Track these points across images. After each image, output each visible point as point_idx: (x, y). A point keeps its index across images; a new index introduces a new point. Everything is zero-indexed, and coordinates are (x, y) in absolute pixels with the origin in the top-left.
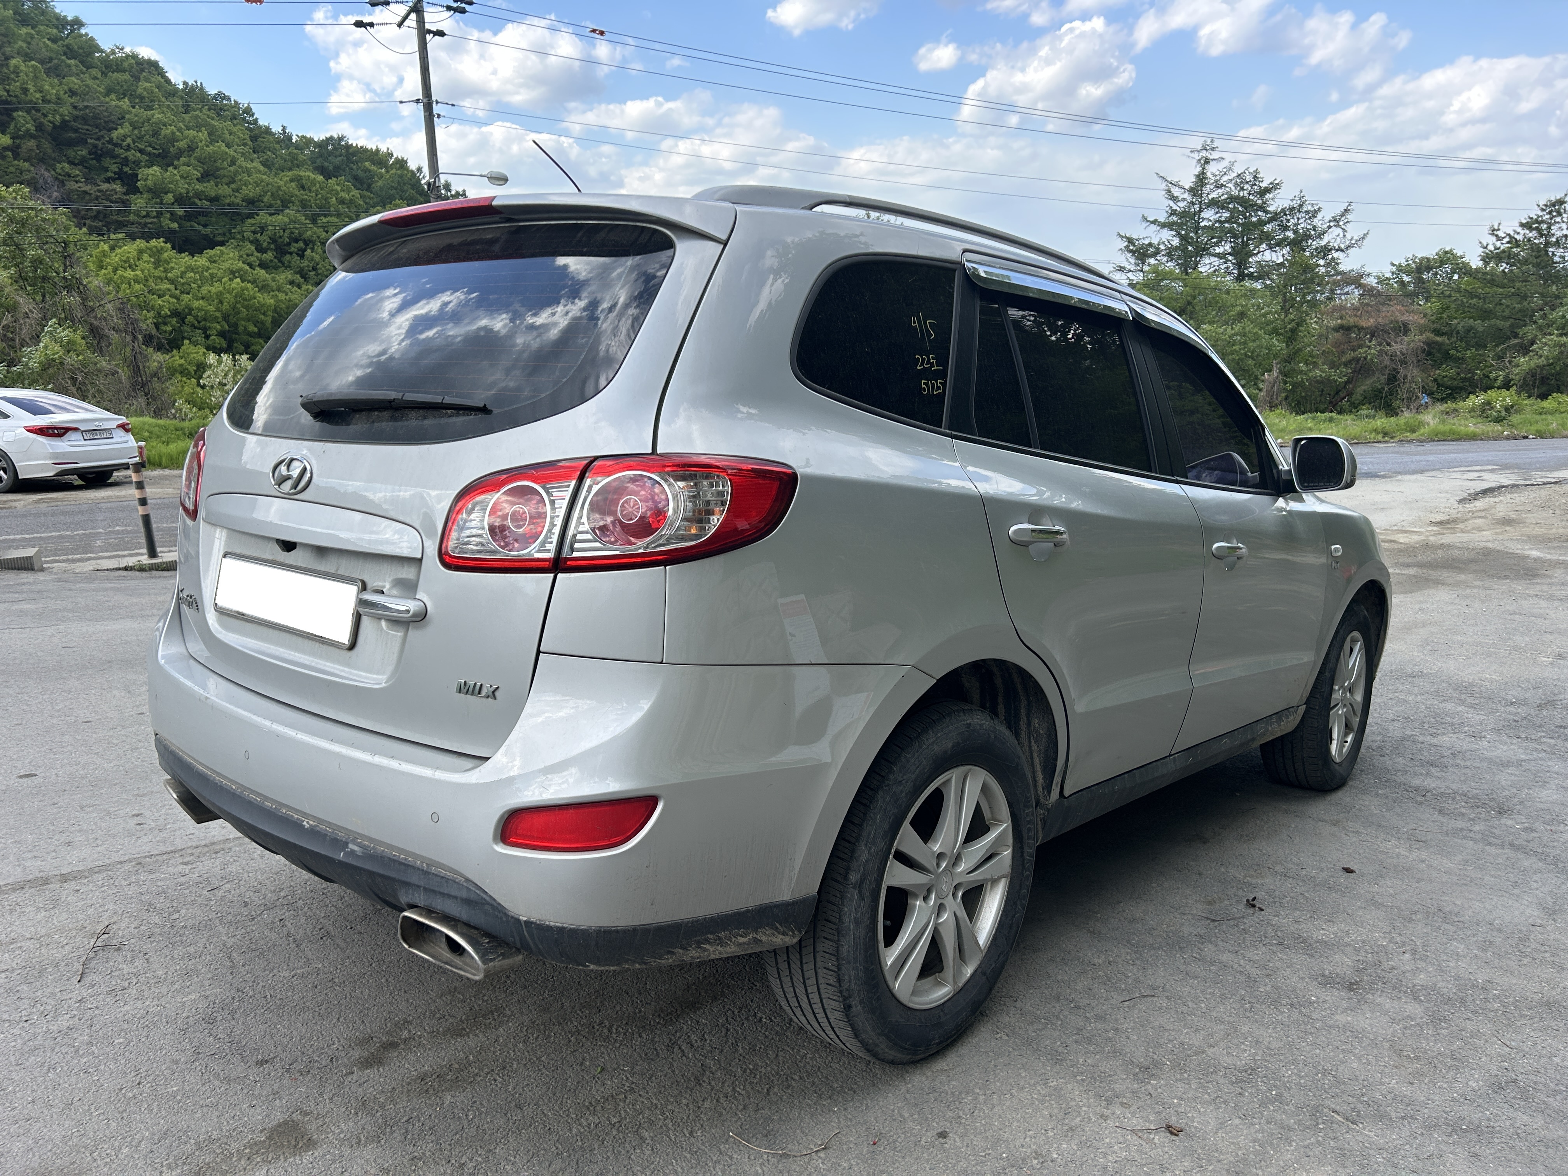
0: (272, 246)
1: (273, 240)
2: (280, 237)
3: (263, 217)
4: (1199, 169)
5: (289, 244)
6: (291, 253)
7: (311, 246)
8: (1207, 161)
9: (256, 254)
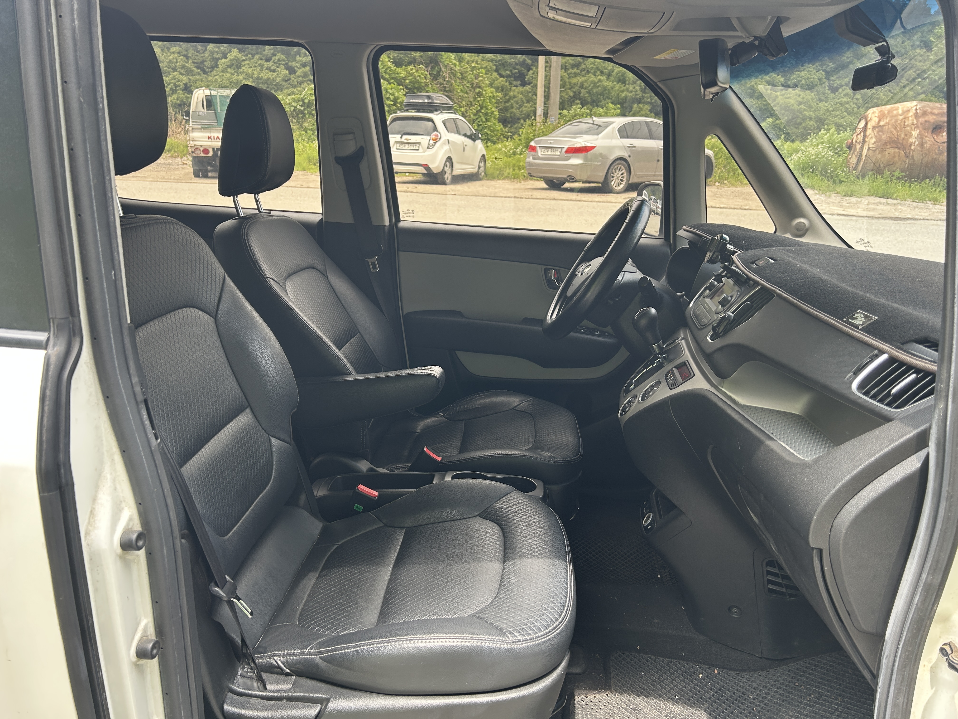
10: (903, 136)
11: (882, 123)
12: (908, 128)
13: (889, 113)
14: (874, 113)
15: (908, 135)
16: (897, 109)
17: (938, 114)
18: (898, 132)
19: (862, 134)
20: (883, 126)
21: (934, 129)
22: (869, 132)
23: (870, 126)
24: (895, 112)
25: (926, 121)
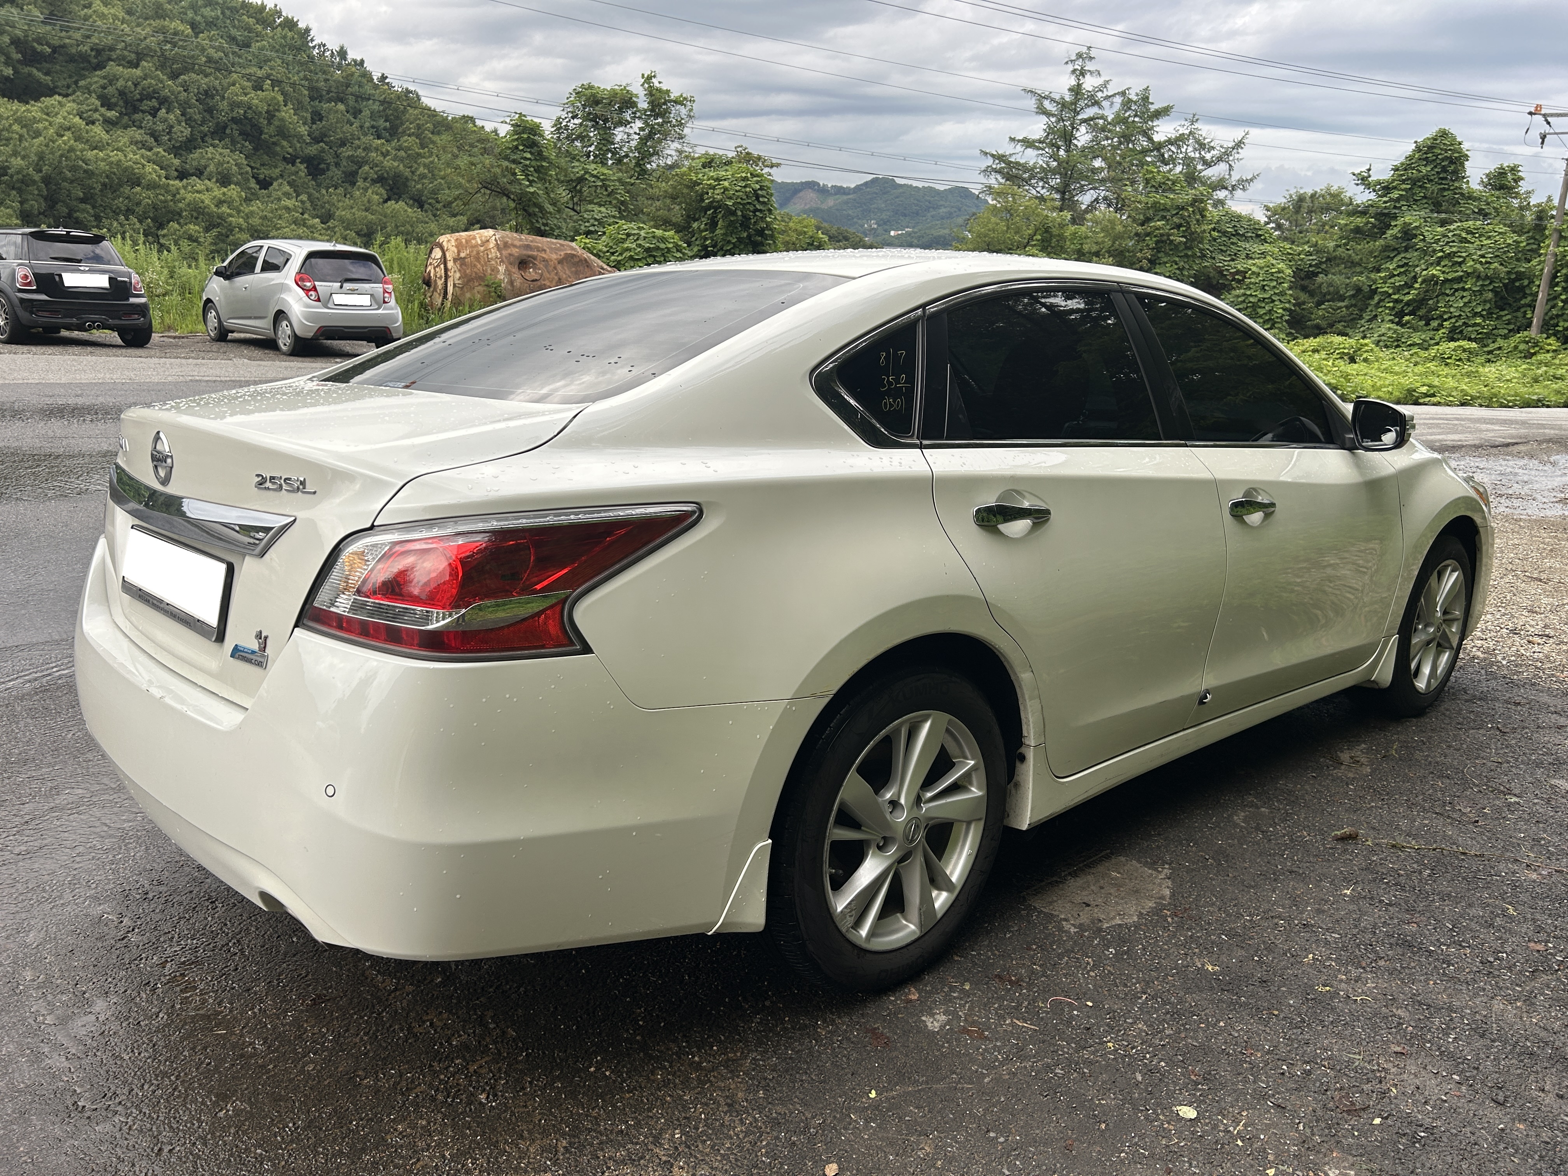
0: (121, 103)
1: (122, 93)
2: (132, 92)
3: (113, 68)
4: (1073, 82)
5: (141, 100)
6: (143, 112)
7: (166, 105)
8: (1083, 73)
9: (103, 110)
10: (489, 271)
11: (462, 255)
12: (493, 262)
13: (466, 241)
14: (449, 241)
15: (495, 270)
16: (474, 238)
17: (519, 247)
18: (483, 266)
19: (442, 266)
20: (465, 258)
21: (520, 263)
22: (450, 264)
23: (449, 256)
24: (473, 242)
25: (510, 255)
